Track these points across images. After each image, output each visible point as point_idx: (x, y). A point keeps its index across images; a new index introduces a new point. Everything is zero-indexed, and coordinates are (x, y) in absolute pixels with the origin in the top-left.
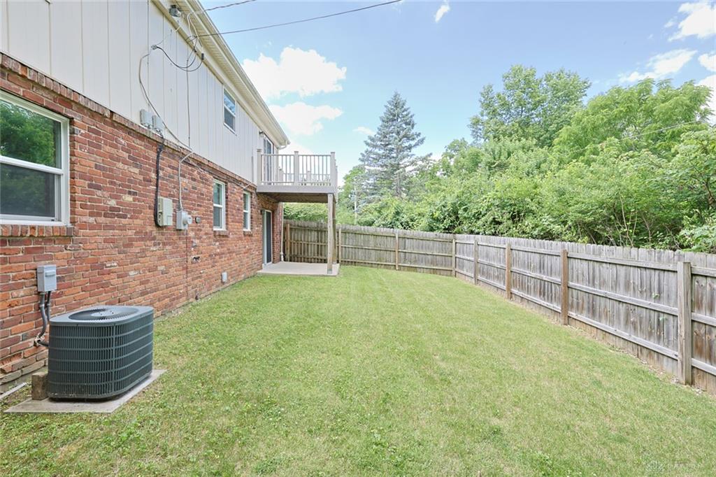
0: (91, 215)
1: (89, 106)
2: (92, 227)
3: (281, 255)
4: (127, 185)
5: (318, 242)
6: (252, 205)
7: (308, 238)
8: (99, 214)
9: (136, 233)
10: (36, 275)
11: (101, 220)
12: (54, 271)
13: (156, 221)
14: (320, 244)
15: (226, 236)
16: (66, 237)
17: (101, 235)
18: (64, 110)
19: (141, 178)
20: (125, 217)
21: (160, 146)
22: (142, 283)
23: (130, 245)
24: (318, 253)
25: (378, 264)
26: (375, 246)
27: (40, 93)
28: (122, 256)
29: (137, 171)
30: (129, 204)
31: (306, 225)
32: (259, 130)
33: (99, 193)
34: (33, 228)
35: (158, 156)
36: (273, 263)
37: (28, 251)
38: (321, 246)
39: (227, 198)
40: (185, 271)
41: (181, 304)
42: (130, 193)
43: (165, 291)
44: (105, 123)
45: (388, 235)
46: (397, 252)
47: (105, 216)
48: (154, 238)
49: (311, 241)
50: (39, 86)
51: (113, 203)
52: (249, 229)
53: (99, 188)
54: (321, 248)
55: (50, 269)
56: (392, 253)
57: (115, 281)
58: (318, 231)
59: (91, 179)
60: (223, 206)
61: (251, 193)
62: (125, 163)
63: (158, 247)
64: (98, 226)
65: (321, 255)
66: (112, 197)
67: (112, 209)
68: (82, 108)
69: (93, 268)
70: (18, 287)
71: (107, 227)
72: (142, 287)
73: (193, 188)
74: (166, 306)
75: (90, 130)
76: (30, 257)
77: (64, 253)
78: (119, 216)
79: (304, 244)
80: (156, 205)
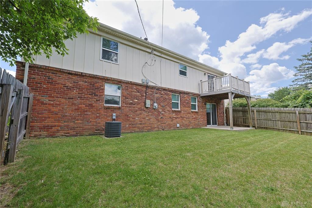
0: (125, 104)
1: (125, 82)
2: (125, 107)
3: (224, 123)
4: (136, 97)
5: (243, 117)
6: (198, 101)
7: (238, 115)
8: (127, 104)
9: (138, 109)
10: (112, 115)
11: (128, 105)
12: (115, 115)
13: (145, 106)
14: (244, 118)
15: (180, 112)
16: (119, 108)
17: (127, 109)
18: (120, 84)
19: (141, 95)
20: (135, 105)
21: (147, 87)
22: (140, 121)
23: (136, 111)
24: (244, 122)
25: (284, 130)
26: (280, 119)
27: (115, 82)
28: (133, 114)
29: (139, 94)
30: (136, 102)
31: (237, 109)
32: (203, 73)
33: (128, 99)
34: (112, 106)
35: (146, 89)
36: (218, 125)
37: (111, 111)
38: (245, 119)
39: (180, 99)
40: (157, 121)
41: (155, 130)
42: (136, 99)
43: (148, 125)
44: (130, 84)
45: (291, 112)
46: (298, 123)
47: (129, 104)
48: (145, 110)
49: (239, 117)
50: (114, 80)
51: (131, 101)
52: (197, 110)
53: (128, 98)
54: (245, 120)
55: (114, 114)
56: (295, 124)
57: (131, 119)
58: (242, 111)
59: (126, 97)
60: (179, 102)
61: (197, 97)
62: (135, 92)
63: (146, 113)
64: (127, 107)
65: (246, 123)
66: (131, 100)
67: (131, 103)
68: (124, 83)
69: (125, 116)
70: (109, 117)
71: (129, 107)
72: (140, 122)
73: (161, 97)
74: (149, 129)
75: (126, 86)
76: (112, 112)
77: (119, 112)
78: (133, 105)
79: (236, 118)
80: (145, 102)
